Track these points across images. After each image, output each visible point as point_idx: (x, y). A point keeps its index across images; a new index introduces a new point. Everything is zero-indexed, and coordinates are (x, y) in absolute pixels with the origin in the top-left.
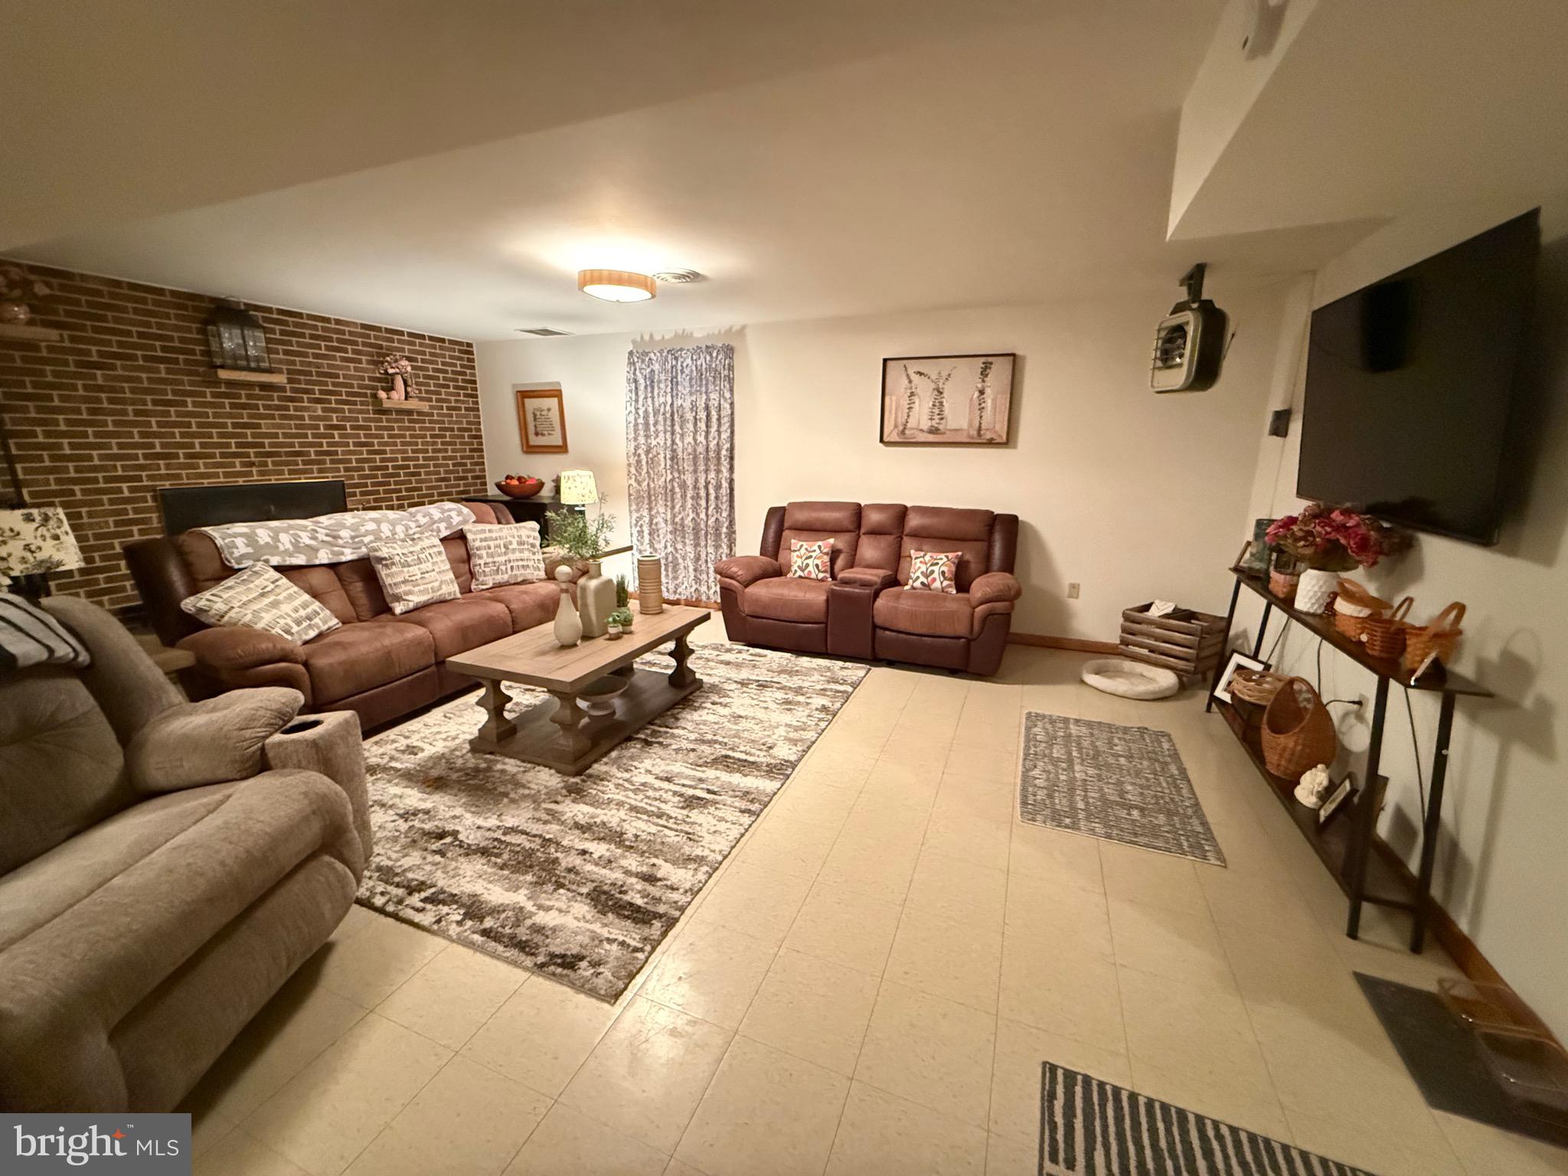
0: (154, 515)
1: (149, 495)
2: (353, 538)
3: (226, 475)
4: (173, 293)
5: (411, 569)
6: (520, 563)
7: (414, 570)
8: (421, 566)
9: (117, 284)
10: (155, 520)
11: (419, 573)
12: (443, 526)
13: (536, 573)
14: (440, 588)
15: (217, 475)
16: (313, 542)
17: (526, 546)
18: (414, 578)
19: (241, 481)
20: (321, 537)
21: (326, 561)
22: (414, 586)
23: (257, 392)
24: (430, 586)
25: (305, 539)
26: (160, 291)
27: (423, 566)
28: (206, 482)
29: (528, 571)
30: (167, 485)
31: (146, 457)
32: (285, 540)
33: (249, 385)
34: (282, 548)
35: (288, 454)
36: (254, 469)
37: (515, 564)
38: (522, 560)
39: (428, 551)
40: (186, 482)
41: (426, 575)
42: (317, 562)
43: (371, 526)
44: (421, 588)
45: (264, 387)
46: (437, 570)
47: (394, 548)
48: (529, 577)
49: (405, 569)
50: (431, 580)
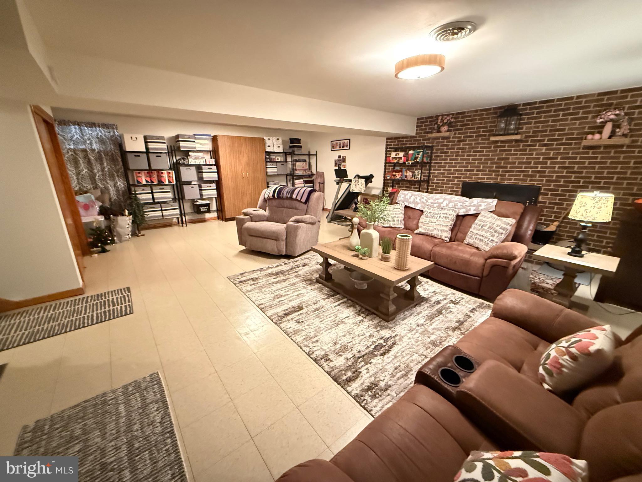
0: (460, 190)
1: (461, 183)
2: (432, 203)
3: (487, 179)
4: (494, 108)
5: (427, 219)
6: (481, 237)
7: (428, 220)
8: (431, 219)
9: (476, 111)
10: (460, 192)
11: (428, 221)
12: (473, 209)
13: (484, 246)
14: (433, 230)
15: (484, 178)
16: (419, 201)
17: (491, 230)
18: (425, 222)
19: (492, 181)
20: (424, 201)
21: (418, 209)
22: (424, 225)
23: (514, 144)
24: (428, 228)
25: (418, 200)
26: (490, 109)
27: (432, 220)
28: (479, 181)
29: (481, 243)
30: (467, 180)
31: (465, 170)
32: (413, 198)
33: (511, 141)
34: (410, 201)
35: (517, 171)
36: (499, 177)
37: (478, 236)
38: (482, 236)
39: (441, 215)
40: (474, 180)
41: (430, 223)
42: (416, 208)
43: (441, 200)
44: (425, 227)
45: (516, 141)
46: (437, 223)
47: (429, 209)
48: (480, 247)
49: (425, 218)
50: (430, 225)
